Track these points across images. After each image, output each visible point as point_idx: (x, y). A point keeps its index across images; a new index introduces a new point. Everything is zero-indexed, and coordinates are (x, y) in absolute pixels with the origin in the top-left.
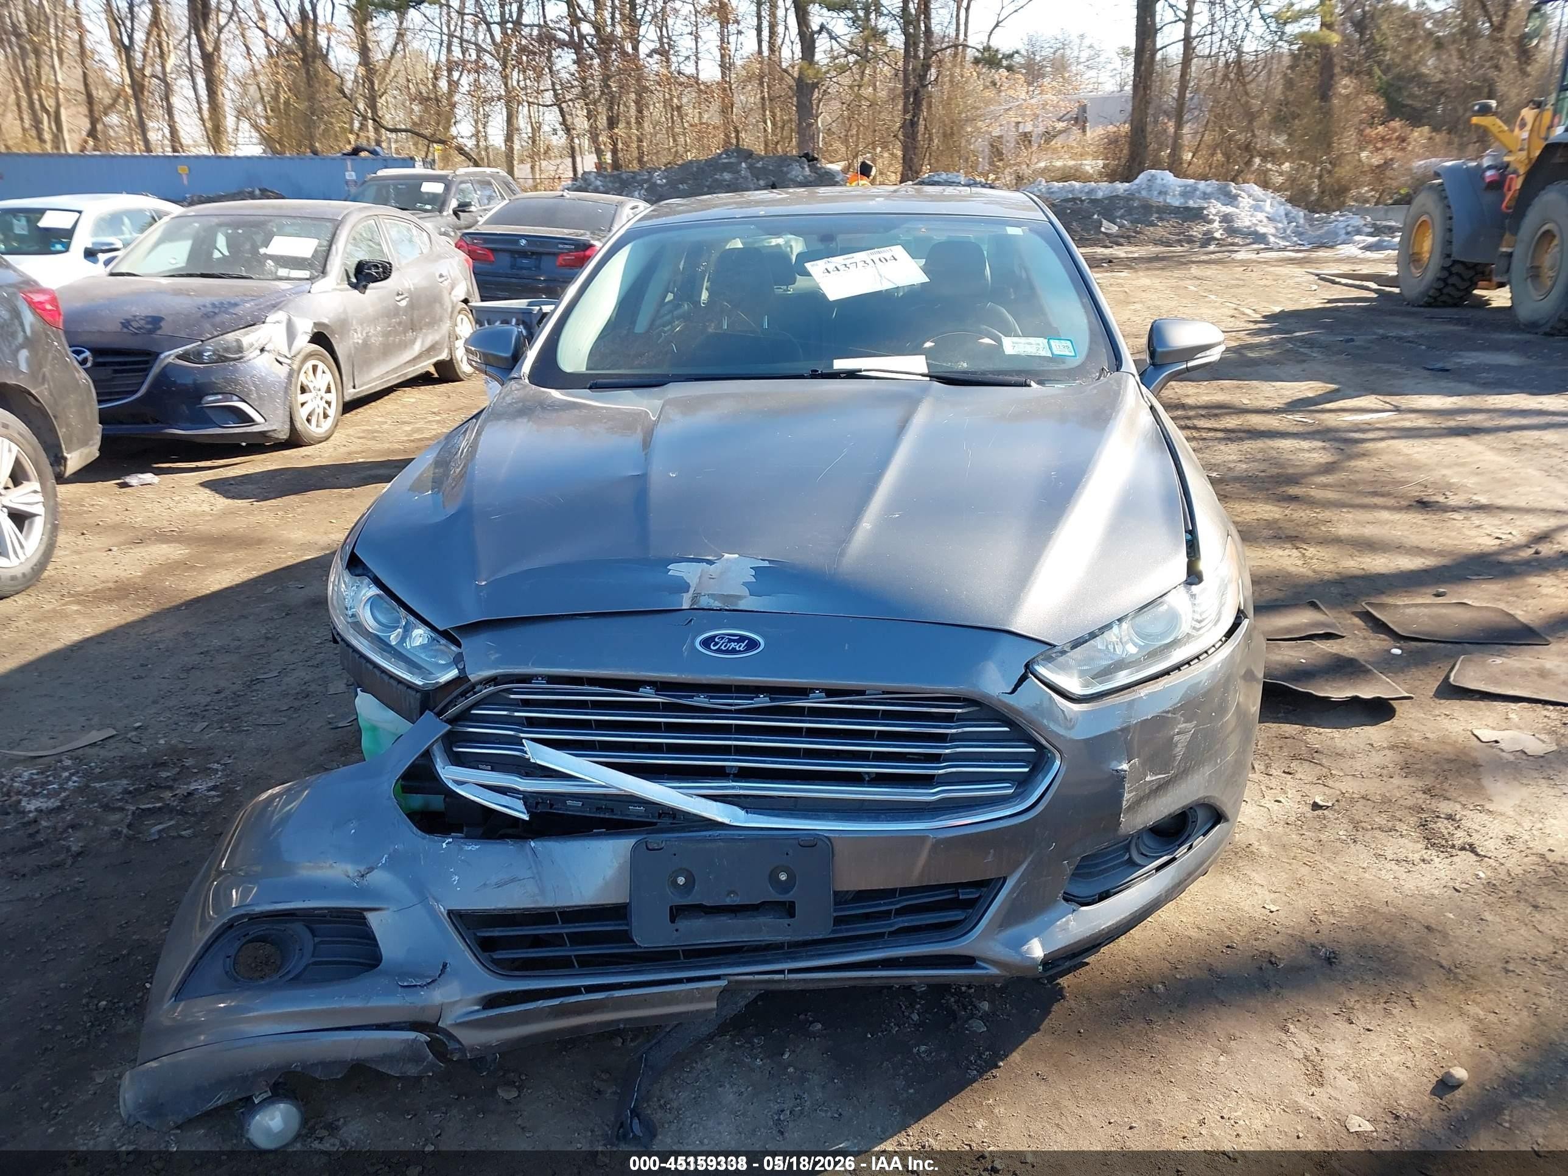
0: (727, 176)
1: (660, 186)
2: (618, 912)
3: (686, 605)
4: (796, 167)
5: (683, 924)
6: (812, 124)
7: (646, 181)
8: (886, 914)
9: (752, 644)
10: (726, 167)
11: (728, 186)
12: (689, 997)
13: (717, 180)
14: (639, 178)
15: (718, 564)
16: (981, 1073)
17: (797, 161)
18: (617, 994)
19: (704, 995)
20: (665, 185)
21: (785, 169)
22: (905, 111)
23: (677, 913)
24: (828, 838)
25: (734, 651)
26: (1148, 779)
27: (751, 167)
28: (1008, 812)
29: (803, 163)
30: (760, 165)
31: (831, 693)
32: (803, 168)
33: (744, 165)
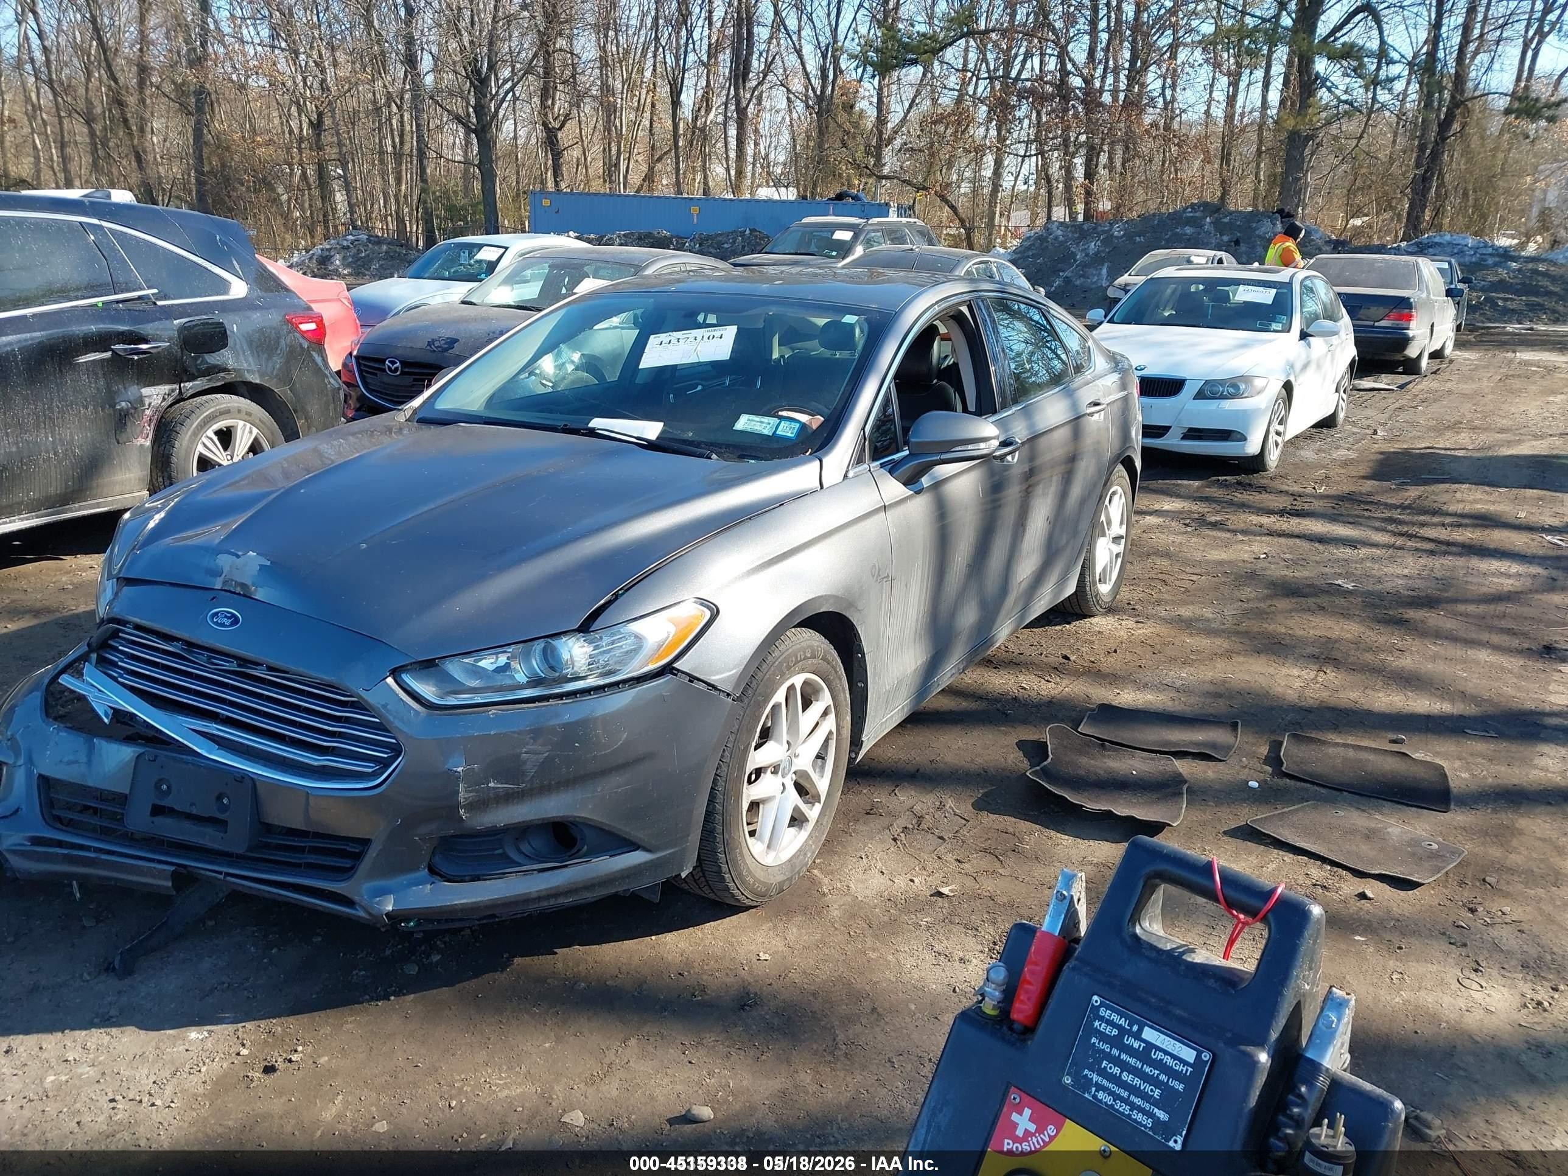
0: (1189, 230)
1: (1117, 237)
2: (122, 799)
3: (218, 586)
4: (1267, 223)
5: (159, 820)
6: (1300, 179)
7: (1104, 232)
8: (302, 850)
9: (236, 621)
10: (1190, 222)
11: (1189, 240)
12: (150, 873)
13: (1177, 234)
14: (1100, 229)
15: (242, 559)
16: (372, 999)
17: (1269, 217)
18: (104, 857)
19: (160, 874)
20: (1122, 237)
21: (1254, 225)
22: (1418, 166)
23: (158, 811)
24: (252, 779)
25: (223, 625)
26: (491, 785)
27: (1216, 223)
28: (362, 786)
29: (1276, 219)
30: (1227, 220)
31: (270, 669)
32: (1274, 225)
33: (1208, 219)
